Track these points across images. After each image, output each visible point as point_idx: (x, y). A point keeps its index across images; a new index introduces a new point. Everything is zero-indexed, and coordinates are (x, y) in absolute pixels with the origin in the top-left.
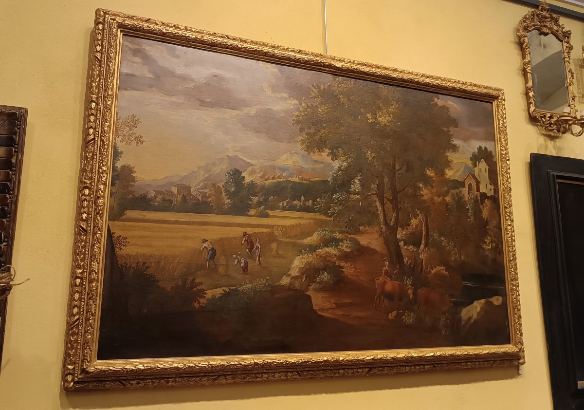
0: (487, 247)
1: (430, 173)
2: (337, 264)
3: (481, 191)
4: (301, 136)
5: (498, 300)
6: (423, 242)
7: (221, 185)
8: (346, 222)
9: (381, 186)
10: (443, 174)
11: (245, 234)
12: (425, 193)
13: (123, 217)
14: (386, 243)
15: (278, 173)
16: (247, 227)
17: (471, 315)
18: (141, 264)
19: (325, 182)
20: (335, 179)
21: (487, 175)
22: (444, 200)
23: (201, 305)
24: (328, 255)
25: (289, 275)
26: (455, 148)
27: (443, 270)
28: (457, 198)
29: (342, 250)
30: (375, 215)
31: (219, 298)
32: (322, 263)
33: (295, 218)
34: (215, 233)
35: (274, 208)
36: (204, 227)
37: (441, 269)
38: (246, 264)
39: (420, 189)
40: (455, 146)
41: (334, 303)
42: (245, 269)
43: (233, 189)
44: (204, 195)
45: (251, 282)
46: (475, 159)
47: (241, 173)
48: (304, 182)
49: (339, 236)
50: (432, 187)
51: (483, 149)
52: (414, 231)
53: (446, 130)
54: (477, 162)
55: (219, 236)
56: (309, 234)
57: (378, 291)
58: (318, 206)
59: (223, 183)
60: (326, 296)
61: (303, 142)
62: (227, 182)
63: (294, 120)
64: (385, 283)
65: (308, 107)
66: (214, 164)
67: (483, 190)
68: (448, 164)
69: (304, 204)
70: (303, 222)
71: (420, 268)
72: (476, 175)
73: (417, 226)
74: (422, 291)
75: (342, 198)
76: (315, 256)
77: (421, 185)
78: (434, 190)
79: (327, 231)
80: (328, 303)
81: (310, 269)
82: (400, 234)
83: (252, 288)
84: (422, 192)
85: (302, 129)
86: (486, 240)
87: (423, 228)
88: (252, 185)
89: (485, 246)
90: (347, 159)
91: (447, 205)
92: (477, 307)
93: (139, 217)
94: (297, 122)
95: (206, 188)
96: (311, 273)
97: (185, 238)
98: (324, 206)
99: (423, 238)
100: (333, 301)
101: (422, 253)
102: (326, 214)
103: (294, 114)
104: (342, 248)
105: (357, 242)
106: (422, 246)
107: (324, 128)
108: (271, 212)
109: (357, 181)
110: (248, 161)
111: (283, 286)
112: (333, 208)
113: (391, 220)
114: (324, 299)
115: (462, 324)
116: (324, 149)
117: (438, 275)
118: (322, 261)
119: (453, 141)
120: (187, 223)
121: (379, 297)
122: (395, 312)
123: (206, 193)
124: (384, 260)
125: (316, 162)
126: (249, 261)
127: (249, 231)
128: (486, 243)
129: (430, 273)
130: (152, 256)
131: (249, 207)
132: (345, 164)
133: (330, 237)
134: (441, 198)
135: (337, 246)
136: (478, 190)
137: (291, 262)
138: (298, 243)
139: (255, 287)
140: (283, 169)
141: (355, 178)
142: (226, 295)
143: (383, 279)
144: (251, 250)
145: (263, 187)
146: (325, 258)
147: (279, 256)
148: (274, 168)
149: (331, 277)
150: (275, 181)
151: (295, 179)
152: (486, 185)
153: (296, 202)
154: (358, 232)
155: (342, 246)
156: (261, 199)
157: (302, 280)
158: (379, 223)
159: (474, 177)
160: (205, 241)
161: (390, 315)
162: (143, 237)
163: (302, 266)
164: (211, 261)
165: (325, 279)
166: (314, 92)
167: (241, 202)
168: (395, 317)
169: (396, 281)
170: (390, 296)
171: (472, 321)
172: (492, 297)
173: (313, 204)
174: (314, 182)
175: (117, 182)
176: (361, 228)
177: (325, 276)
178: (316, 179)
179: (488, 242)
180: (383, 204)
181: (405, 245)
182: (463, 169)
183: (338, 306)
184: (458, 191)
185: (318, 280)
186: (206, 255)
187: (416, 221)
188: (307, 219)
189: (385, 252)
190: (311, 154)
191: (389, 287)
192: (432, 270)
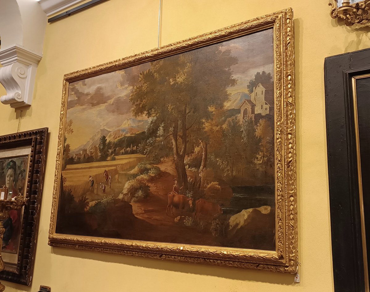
0: (259, 162)
1: (211, 109)
2: (146, 185)
3: (256, 113)
4: (132, 108)
5: (266, 209)
6: (202, 164)
7: (97, 146)
8: (153, 157)
9: (176, 128)
10: (222, 106)
11: (106, 171)
12: (207, 126)
13: (66, 168)
14: (177, 168)
15: (121, 133)
16: (106, 167)
17: (238, 222)
18: (70, 190)
19: (144, 133)
20: (149, 129)
21: (263, 96)
22: (221, 128)
23: (87, 210)
24: (142, 179)
25: (122, 193)
26: (233, 82)
27: (216, 184)
28: (232, 124)
29: (150, 176)
30: (171, 149)
31: (94, 206)
32: (139, 185)
33: (127, 158)
34: (94, 172)
35: (117, 154)
36: (91, 169)
37: (215, 184)
38: (105, 187)
39: (203, 123)
40: (234, 80)
41: (143, 210)
42: (104, 190)
43: (102, 147)
44: (92, 153)
45: (106, 198)
46: (252, 86)
47: (105, 137)
48: (133, 135)
49: (149, 166)
50: (212, 120)
51: (261, 74)
52: (196, 156)
53: (227, 69)
54: (254, 88)
55: (95, 174)
56: (133, 167)
57: (169, 202)
58: (139, 149)
59: (98, 145)
60: (140, 205)
61: (134, 111)
62: (100, 144)
63: (130, 99)
64: (174, 196)
65: (137, 88)
66: (95, 135)
67: (258, 110)
68: (226, 97)
69: (132, 149)
70: (131, 160)
71: (199, 183)
72: (252, 100)
73: (199, 152)
74: (199, 202)
75: (151, 141)
76: (136, 180)
77: (204, 121)
78: (214, 122)
79: (143, 164)
80: (140, 210)
81: (132, 189)
82: (187, 160)
83: (107, 200)
84: (204, 126)
85: (134, 103)
86: (257, 156)
87: (203, 153)
88: (110, 143)
89: (256, 161)
90: (156, 114)
91: (224, 131)
92: (244, 215)
93: (70, 168)
94: (132, 99)
95: (92, 149)
96: (133, 191)
97: (84, 176)
98: (142, 148)
99: (203, 161)
100: (143, 209)
101: (201, 172)
102: (143, 153)
103: (131, 95)
104: (150, 174)
105: (158, 169)
106: (201, 167)
107: (145, 98)
108: (116, 157)
109: (161, 128)
110: (109, 130)
111: (119, 199)
112: (147, 149)
113: (181, 151)
114: (138, 207)
115: (230, 229)
116: (144, 112)
117: (212, 189)
118: (139, 183)
119: (233, 77)
120: (85, 168)
121: (169, 206)
122: (179, 217)
123: (92, 151)
124: (174, 180)
125: (140, 121)
126: (106, 186)
127: (107, 169)
128: (257, 158)
129: (206, 187)
130: (73, 186)
131: (107, 156)
132: (155, 118)
133: (144, 167)
134: (219, 127)
135: (147, 173)
136: (253, 112)
137: (124, 186)
138: (128, 174)
139: (108, 200)
140: (123, 130)
141: (160, 126)
142: (96, 205)
143: (173, 193)
144: (107, 180)
145: (114, 143)
146: (140, 182)
147: (119, 182)
148: (119, 130)
149: (143, 193)
150: (119, 138)
151: (128, 135)
152: (262, 106)
153: (128, 149)
154: (160, 162)
155: (150, 173)
156: (113, 150)
157: (128, 196)
158: (173, 155)
159: (250, 101)
160: (90, 177)
161: (175, 219)
162: (71, 177)
163: (129, 187)
164: (92, 187)
165: (140, 195)
166: (141, 77)
167: (105, 154)
168: (179, 220)
169: (181, 194)
170: (176, 206)
171: (239, 227)
172: (260, 207)
173: (137, 148)
174: (138, 134)
175: (65, 152)
176: (162, 159)
177: (140, 193)
178: (139, 132)
179: (259, 157)
180: (176, 140)
181: (189, 167)
182: (239, 98)
183: (146, 212)
184: (234, 118)
185: (136, 195)
186: (90, 184)
187: (199, 148)
188: (133, 158)
189: (175, 174)
190: (137, 117)
191: (176, 199)
192: (208, 185)
